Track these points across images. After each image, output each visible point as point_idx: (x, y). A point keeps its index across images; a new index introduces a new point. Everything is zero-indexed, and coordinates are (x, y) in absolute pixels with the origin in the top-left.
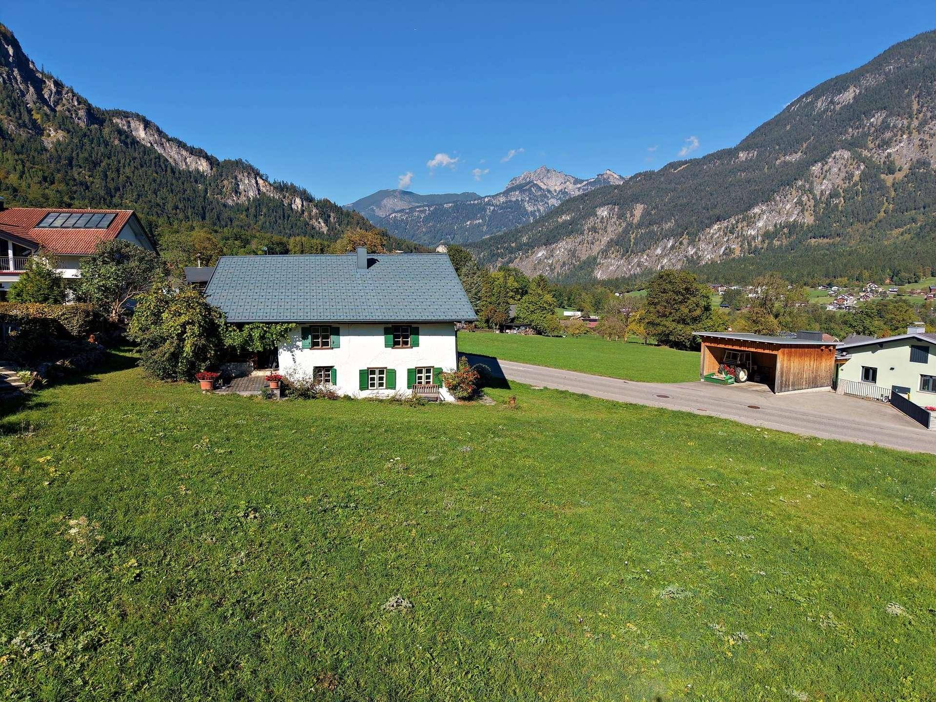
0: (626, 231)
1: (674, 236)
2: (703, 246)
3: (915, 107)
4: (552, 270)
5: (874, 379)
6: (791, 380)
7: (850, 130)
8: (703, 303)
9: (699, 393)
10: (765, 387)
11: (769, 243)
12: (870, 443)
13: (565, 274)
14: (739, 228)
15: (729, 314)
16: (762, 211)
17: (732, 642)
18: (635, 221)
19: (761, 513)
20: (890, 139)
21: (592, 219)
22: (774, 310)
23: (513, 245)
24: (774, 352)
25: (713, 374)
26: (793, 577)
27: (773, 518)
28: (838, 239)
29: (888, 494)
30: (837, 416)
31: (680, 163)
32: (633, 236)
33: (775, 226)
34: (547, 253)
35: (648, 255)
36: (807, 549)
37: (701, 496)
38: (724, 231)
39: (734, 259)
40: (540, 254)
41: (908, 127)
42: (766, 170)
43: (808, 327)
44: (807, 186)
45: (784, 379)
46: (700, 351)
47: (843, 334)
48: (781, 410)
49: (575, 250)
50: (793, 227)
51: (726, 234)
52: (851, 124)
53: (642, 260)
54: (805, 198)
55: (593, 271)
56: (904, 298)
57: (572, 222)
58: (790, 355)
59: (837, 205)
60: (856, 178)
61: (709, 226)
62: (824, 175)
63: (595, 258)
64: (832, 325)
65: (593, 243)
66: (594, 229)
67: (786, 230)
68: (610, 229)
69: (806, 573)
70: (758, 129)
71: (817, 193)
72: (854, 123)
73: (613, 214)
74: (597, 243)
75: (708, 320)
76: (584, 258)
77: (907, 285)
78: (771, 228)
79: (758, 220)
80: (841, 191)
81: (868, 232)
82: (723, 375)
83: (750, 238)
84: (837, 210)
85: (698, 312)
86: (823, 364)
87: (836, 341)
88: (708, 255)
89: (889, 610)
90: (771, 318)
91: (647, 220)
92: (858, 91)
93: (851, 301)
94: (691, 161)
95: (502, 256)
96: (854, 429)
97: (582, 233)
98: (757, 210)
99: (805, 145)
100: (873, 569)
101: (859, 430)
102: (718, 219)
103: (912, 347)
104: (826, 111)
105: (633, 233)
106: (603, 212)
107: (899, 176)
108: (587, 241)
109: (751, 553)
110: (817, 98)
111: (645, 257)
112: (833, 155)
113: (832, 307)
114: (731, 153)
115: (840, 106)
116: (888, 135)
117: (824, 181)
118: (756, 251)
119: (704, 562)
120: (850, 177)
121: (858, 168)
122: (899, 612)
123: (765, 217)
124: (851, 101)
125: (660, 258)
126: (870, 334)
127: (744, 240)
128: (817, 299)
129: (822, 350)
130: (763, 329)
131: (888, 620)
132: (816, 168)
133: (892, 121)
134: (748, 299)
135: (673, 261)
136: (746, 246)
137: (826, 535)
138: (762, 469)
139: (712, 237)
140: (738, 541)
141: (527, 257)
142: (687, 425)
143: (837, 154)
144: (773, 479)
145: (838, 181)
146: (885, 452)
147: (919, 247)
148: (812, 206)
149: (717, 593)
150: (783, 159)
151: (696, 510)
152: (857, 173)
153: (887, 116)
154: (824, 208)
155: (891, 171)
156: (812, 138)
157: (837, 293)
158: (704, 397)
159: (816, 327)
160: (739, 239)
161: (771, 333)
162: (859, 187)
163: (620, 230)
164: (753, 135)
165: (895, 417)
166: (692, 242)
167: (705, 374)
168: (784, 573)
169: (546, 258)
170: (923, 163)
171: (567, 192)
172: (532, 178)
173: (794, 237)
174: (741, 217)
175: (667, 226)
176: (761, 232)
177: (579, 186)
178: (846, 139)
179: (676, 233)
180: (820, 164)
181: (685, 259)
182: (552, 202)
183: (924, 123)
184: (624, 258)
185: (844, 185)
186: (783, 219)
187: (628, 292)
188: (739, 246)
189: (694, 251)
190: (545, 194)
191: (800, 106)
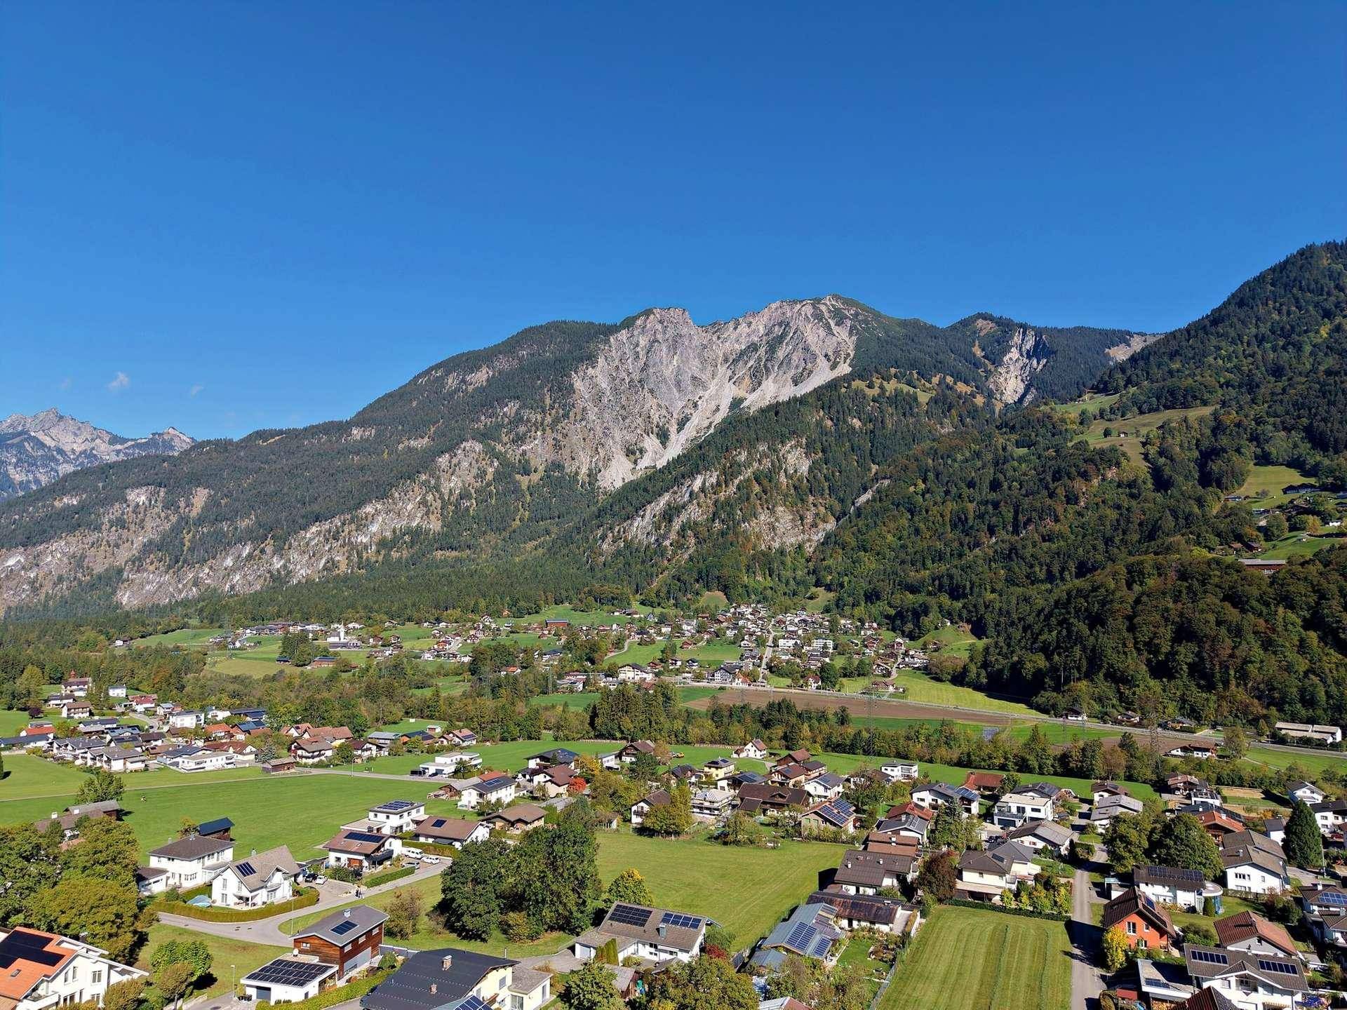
0: (177, 530)
1: (253, 540)
2: (296, 556)
3: (548, 401)
4: (35, 590)
7: (483, 418)
11: (385, 555)
13: (62, 597)
14: (347, 531)
16: (376, 510)
18: (194, 514)
20: (525, 434)
21: (117, 505)
28: (468, 552)
31: (273, 433)
32: (188, 537)
33: (394, 531)
34: (26, 559)
35: (211, 568)
38: (325, 535)
39: (338, 576)
40: (11, 562)
41: (542, 424)
42: (385, 455)
44: (433, 482)
49: (83, 557)
50: (416, 534)
51: (328, 540)
52: (484, 411)
53: (201, 575)
54: (430, 498)
55: (114, 592)
57: (81, 508)
59: (467, 509)
60: (489, 477)
61: (305, 528)
62: (453, 469)
63: (120, 571)
65: (117, 546)
66: (121, 523)
67: (407, 538)
68: (149, 524)
70: (379, 401)
71: (446, 492)
72: (487, 410)
73: (156, 501)
74: (126, 545)
76: (99, 569)
78: (388, 534)
79: (371, 522)
80: (473, 491)
81: (501, 545)
83: (360, 547)
84: (469, 515)
88: (302, 570)
91: (213, 514)
92: (491, 373)
94: (288, 432)
97: (98, 528)
98: (369, 509)
99: (432, 430)
102: (317, 519)
104: (457, 390)
105: (189, 532)
106: (139, 497)
107: (535, 478)
108: (108, 541)
110: (448, 373)
111: (207, 571)
112: (462, 446)
113: (428, 655)
114: (342, 428)
115: (471, 387)
116: (522, 429)
117: (453, 478)
118: (369, 565)
120: (482, 474)
121: (491, 465)
123: (380, 519)
124: (485, 384)
125: (230, 571)
127: (352, 549)
132: (443, 460)
133: (526, 414)
135: (250, 578)
136: (355, 559)
139: (308, 544)
143: (468, 445)
145: (470, 479)
147: (549, 567)
148: (439, 508)
150: (406, 443)
152: (491, 470)
153: (520, 407)
154: (453, 512)
155: (526, 472)
156: (441, 421)
160: (346, 548)
162: (492, 488)
163: (167, 526)
164: (372, 407)
166: (279, 551)
169: (23, 568)
170: (558, 466)
171: (95, 456)
172: (28, 425)
173: (416, 547)
174: (349, 517)
175: (244, 524)
176: (375, 539)
177: (119, 447)
178: (478, 428)
179: (256, 536)
180: (447, 456)
181: (268, 575)
182: (66, 469)
183: (556, 421)
184: (171, 571)
185: (475, 484)
186: (401, 524)
187: (143, 637)
188: (345, 557)
189: (282, 563)
190: (52, 456)
191: (429, 379)
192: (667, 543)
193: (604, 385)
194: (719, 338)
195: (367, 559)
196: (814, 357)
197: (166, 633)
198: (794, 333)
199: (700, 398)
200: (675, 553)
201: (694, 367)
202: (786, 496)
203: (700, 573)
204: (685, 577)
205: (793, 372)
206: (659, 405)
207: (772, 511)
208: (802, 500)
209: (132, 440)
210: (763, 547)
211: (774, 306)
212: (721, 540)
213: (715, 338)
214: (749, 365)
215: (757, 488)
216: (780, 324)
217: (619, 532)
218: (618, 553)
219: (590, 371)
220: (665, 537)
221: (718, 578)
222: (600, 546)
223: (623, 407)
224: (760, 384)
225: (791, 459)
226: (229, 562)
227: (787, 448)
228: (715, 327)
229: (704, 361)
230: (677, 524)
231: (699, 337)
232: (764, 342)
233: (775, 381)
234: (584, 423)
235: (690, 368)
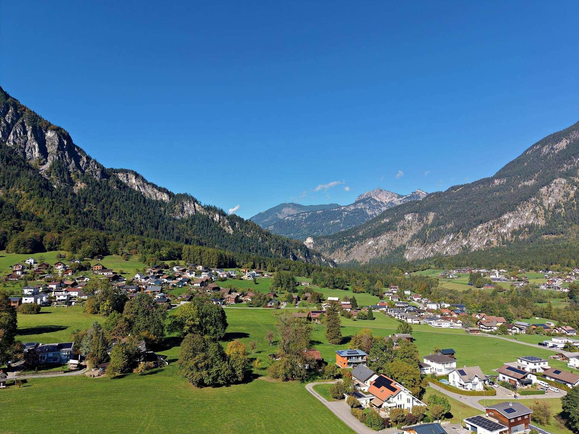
0: (423, 229)
1: (453, 232)
2: (472, 239)
4: (378, 253)
11: (516, 238)
13: (386, 256)
14: (496, 227)
16: (509, 217)
18: (429, 223)
21: (402, 221)
23: (353, 237)
28: (562, 235)
31: (458, 187)
32: (428, 232)
33: (520, 226)
34: (374, 242)
35: (438, 245)
38: (485, 229)
39: (493, 248)
40: (370, 243)
42: (512, 191)
44: (539, 201)
49: (392, 241)
50: (531, 227)
51: (487, 231)
52: (566, 162)
53: (434, 248)
54: (537, 209)
55: (403, 254)
57: (390, 223)
60: (572, 195)
61: (476, 226)
62: (550, 194)
65: (403, 236)
66: (403, 228)
67: (527, 229)
68: (413, 228)
70: (507, 165)
71: (546, 205)
72: (567, 161)
73: (415, 219)
74: (406, 236)
76: (398, 245)
78: (517, 228)
79: (507, 223)
80: (562, 204)
83: (503, 235)
84: (561, 216)
88: (476, 245)
91: (437, 223)
92: (568, 142)
94: (465, 185)
95: (346, 243)
97: (396, 230)
98: (506, 216)
99: (536, 175)
102: (481, 222)
104: (549, 154)
105: (428, 230)
106: (409, 217)
108: (400, 235)
110: (543, 146)
111: (436, 246)
112: (554, 182)
113: (544, 287)
114: (490, 180)
115: (558, 151)
117: (550, 198)
118: (507, 243)
120: (567, 195)
121: (572, 189)
123: (512, 221)
124: (565, 148)
125: (445, 246)
127: (498, 236)
132: (544, 190)
135: (454, 249)
136: (501, 239)
139: (478, 234)
141: (362, 245)
143: (557, 181)
145: (560, 198)
148: (543, 214)
150: (523, 184)
152: (572, 192)
154: (551, 215)
156: (541, 170)
160: (496, 235)
162: (574, 201)
163: (420, 228)
164: (504, 169)
166: (465, 237)
169: (374, 245)
171: (393, 203)
172: (371, 195)
173: (532, 234)
174: (496, 220)
175: (449, 226)
176: (510, 230)
177: (401, 199)
178: (562, 171)
179: (454, 231)
180: (546, 187)
181: (461, 247)
182: (384, 209)
184: (423, 246)
185: (563, 200)
186: (523, 223)
187: (414, 272)
188: (496, 239)
189: (467, 242)
190: (379, 204)
191: (533, 151)
195: (507, 240)
197: (423, 270)
209: (405, 196)
226: (444, 242)
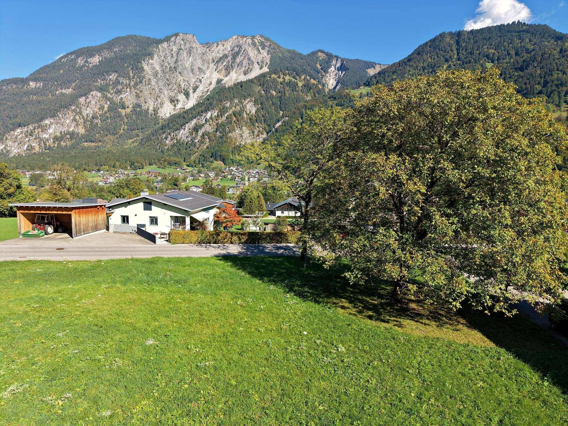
3: (131, 74)
5: (128, 222)
6: (82, 228)
8: (15, 183)
9: (18, 246)
10: (66, 235)
11: (58, 144)
12: (130, 257)
14: (36, 132)
15: (36, 190)
16: (51, 122)
17: (61, 403)
19: (71, 314)
20: (121, 90)
22: (67, 186)
24: (69, 213)
25: (29, 231)
26: (95, 346)
27: (80, 315)
28: (100, 144)
29: (141, 282)
30: (111, 246)
33: (61, 133)
36: (101, 327)
37: (29, 316)
38: (25, 134)
39: (35, 153)
41: (129, 85)
42: (50, 96)
43: (89, 196)
44: (78, 110)
45: (78, 228)
46: (16, 217)
47: (109, 198)
48: (78, 248)
50: (72, 135)
51: (27, 136)
52: (99, 77)
54: (77, 117)
56: (138, 177)
58: (79, 213)
59: (97, 124)
60: (106, 109)
61: (13, 129)
62: (88, 105)
64: (103, 193)
67: (68, 136)
69: (102, 341)
70: (41, 69)
71: (85, 115)
72: (101, 77)
75: (21, 195)
77: (138, 170)
78: (58, 134)
79: (49, 128)
80: (98, 115)
81: (116, 140)
82: (36, 231)
83: (45, 140)
84: (98, 126)
85: (12, 190)
86: (100, 217)
87: (106, 203)
88: (15, 151)
89: (147, 344)
90: (66, 191)
92: (101, 59)
93: (111, 179)
96: (121, 251)
98: (47, 122)
99: (73, 85)
100: (137, 325)
101: (123, 251)
102: (20, 126)
103: (144, 202)
104: (84, 66)
107: (128, 110)
109: (68, 342)
110: (78, 57)
112: (91, 93)
113: (102, 183)
114: (24, 81)
116: (120, 87)
117: (88, 108)
118: (50, 148)
119: (36, 359)
120: (102, 108)
121: (106, 103)
122: (152, 342)
123: (53, 127)
124: (98, 64)
126: (123, 197)
127: (40, 141)
128: (92, 179)
129: (98, 209)
130: (61, 198)
131: (146, 349)
132: (82, 100)
133: (121, 80)
134: (48, 180)
136: (43, 145)
137: (111, 315)
138: (69, 287)
139: (16, 138)
140: (58, 337)
142: (13, 270)
143: (94, 93)
144: (78, 291)
145: (96, 110)
146: (137, 260)
147: (142, 150)
148: (83, 123)
149: (47, 377)
150: (60, 91)
151: (26, 327)
152: (106, 106)
153: (118, 77)
154: (90, 125)
155: (124, 108)
156: (77, 81)
157: (103, 175)
158: (24, 248)
159: (94, 195)
160: (37, 140)
161: (67, 201)
162: (108, 114)
164: (38, 72)
165: (140, 240)
167: (22, 232)
168: (90, 346)
170: (139, 106)
173: (74, 141)
174: (37, 125)
176: (52, 136)
178: (97, 85)
180: (84, 98)
183: (136, 84)
185: (99, 112)
186: (65, 129)
188: (37, 144)
189: (3, 146)
191: (67, 59)
192: (196, 141)
193: (158, 69)
194: (210, 50)
195: (49, 146)
196: (253, 63)
198: (244, 51)
199: (202, 78)
200: (200, 146)
201: (199, 63)
202: (247, 123)
203: (212, 154)
204: (206, 155)
205: (244, 69)
206: (184, 80)
207: (241, 129)
208: (253, 125)
210: (238, 144)
211: (234, 37)
212: (220, 140)
213: (208, 50)
214: (224, 64)
215: (234, 119)
216: (237, 46)
217: (173, 135)
218: (174, 145)
219: (151, 61)
220: (195, 138)
221: (220, 156)
222: (165, 142)
223: (167, 80)
224: (229, 73)
225: (248, 106)
227: (247, 102)
228: (208, 45)
229: (203, 61)
230: (200, 133)
231: (199, 49)
232: (230, 54)
233: (236, 73)
234: (150, 86)
235: (197, 64)
